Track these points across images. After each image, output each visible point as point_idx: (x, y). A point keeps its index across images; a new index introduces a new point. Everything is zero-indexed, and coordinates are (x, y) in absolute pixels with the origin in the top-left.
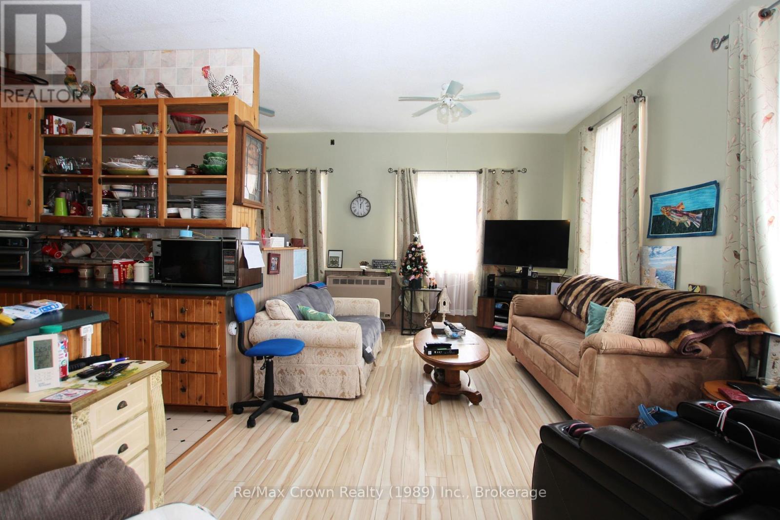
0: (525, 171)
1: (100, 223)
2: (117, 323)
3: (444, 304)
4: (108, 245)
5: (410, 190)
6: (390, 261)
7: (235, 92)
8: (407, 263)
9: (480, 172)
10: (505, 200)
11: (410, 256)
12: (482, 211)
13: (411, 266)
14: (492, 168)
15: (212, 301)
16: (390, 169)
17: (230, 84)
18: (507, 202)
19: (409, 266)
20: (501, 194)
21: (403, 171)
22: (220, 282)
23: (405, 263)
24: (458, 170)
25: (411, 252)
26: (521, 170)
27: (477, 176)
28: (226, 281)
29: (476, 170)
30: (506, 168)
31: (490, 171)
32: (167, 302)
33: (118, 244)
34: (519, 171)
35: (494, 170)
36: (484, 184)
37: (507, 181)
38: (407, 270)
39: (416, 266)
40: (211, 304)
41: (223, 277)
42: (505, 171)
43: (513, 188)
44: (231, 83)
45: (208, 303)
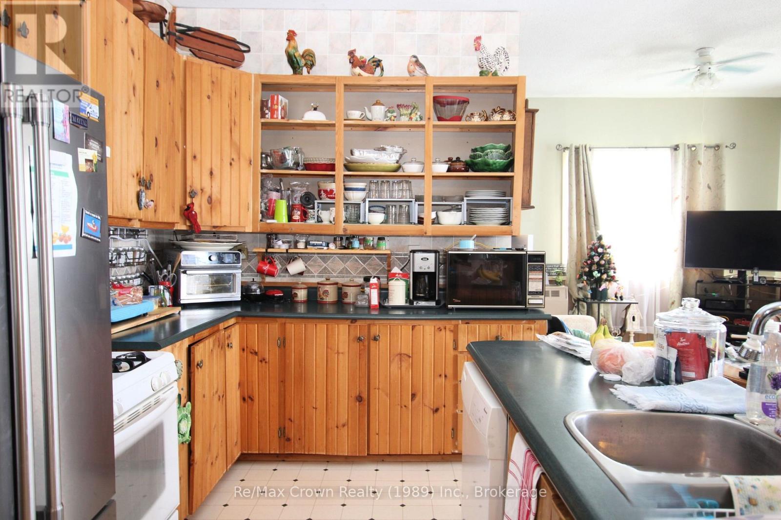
0: (734, 146)
1: (344, 231)
2: (410, 357)
3: (634, 319)
4: (321, 258)
5: (587, 173)
6: (556, 265)
7: (506, 68)
8: (593, 268)
9: (676, 148)
10: (707, 185)
11: (596, 259)
12: (680, 198)
13: (599, 271)
14: (691, 143)
15: (533, 326)
16: (559, 145)
17: (502, 58)
18: (709, 187)
19: (596, 272)
20: (704, 176)
21: (577, 149)
22: (524, 301)
23: (590, 268)
24: (648, 146)
25: (597, 254)
26: (728, 146)
27: (672, 154)
28: (531, 301)
29: (669, 146)
30: (708, 143)
31: (690, 147)
32: (475, 329)
33: (335, 256)
34: (727, 147)
35: (694, 146)
36: (683, 164)
37: (710, 160)
38: (593, 276)
39: (606, 272)
40: (531, 329)
41: (528, 297)
42: (707, 147)
43: (718, 168)
44: (504, 57)
45: (528, 329)
